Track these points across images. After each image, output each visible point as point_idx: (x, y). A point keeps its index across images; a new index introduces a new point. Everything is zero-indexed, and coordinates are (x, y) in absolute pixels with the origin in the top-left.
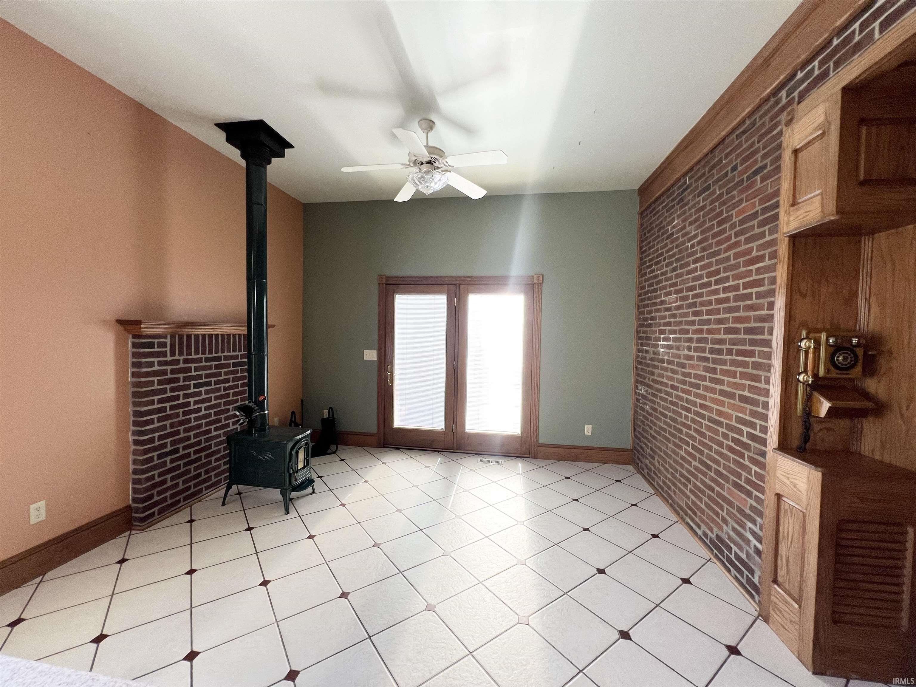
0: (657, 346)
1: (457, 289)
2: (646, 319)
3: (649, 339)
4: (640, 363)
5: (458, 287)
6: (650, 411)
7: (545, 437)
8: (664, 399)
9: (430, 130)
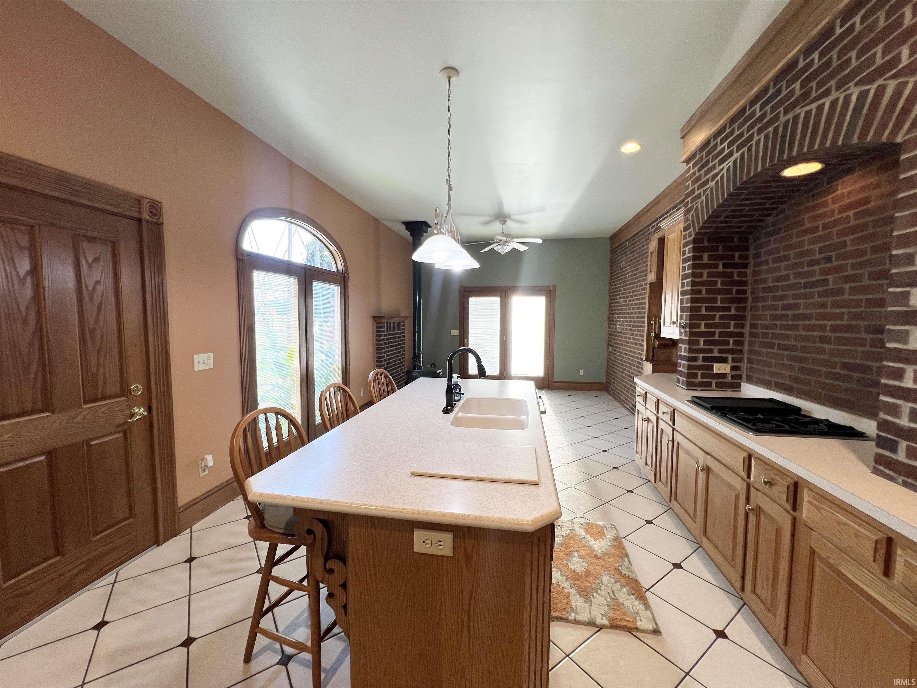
0: (616, 325)
1: (506, 293)
2: (612, 310)
3: (613, 321)
4: (610, 334)
6: (613, 359)
7: (557, 377)
8: (618, 351)
9: (505, 224)
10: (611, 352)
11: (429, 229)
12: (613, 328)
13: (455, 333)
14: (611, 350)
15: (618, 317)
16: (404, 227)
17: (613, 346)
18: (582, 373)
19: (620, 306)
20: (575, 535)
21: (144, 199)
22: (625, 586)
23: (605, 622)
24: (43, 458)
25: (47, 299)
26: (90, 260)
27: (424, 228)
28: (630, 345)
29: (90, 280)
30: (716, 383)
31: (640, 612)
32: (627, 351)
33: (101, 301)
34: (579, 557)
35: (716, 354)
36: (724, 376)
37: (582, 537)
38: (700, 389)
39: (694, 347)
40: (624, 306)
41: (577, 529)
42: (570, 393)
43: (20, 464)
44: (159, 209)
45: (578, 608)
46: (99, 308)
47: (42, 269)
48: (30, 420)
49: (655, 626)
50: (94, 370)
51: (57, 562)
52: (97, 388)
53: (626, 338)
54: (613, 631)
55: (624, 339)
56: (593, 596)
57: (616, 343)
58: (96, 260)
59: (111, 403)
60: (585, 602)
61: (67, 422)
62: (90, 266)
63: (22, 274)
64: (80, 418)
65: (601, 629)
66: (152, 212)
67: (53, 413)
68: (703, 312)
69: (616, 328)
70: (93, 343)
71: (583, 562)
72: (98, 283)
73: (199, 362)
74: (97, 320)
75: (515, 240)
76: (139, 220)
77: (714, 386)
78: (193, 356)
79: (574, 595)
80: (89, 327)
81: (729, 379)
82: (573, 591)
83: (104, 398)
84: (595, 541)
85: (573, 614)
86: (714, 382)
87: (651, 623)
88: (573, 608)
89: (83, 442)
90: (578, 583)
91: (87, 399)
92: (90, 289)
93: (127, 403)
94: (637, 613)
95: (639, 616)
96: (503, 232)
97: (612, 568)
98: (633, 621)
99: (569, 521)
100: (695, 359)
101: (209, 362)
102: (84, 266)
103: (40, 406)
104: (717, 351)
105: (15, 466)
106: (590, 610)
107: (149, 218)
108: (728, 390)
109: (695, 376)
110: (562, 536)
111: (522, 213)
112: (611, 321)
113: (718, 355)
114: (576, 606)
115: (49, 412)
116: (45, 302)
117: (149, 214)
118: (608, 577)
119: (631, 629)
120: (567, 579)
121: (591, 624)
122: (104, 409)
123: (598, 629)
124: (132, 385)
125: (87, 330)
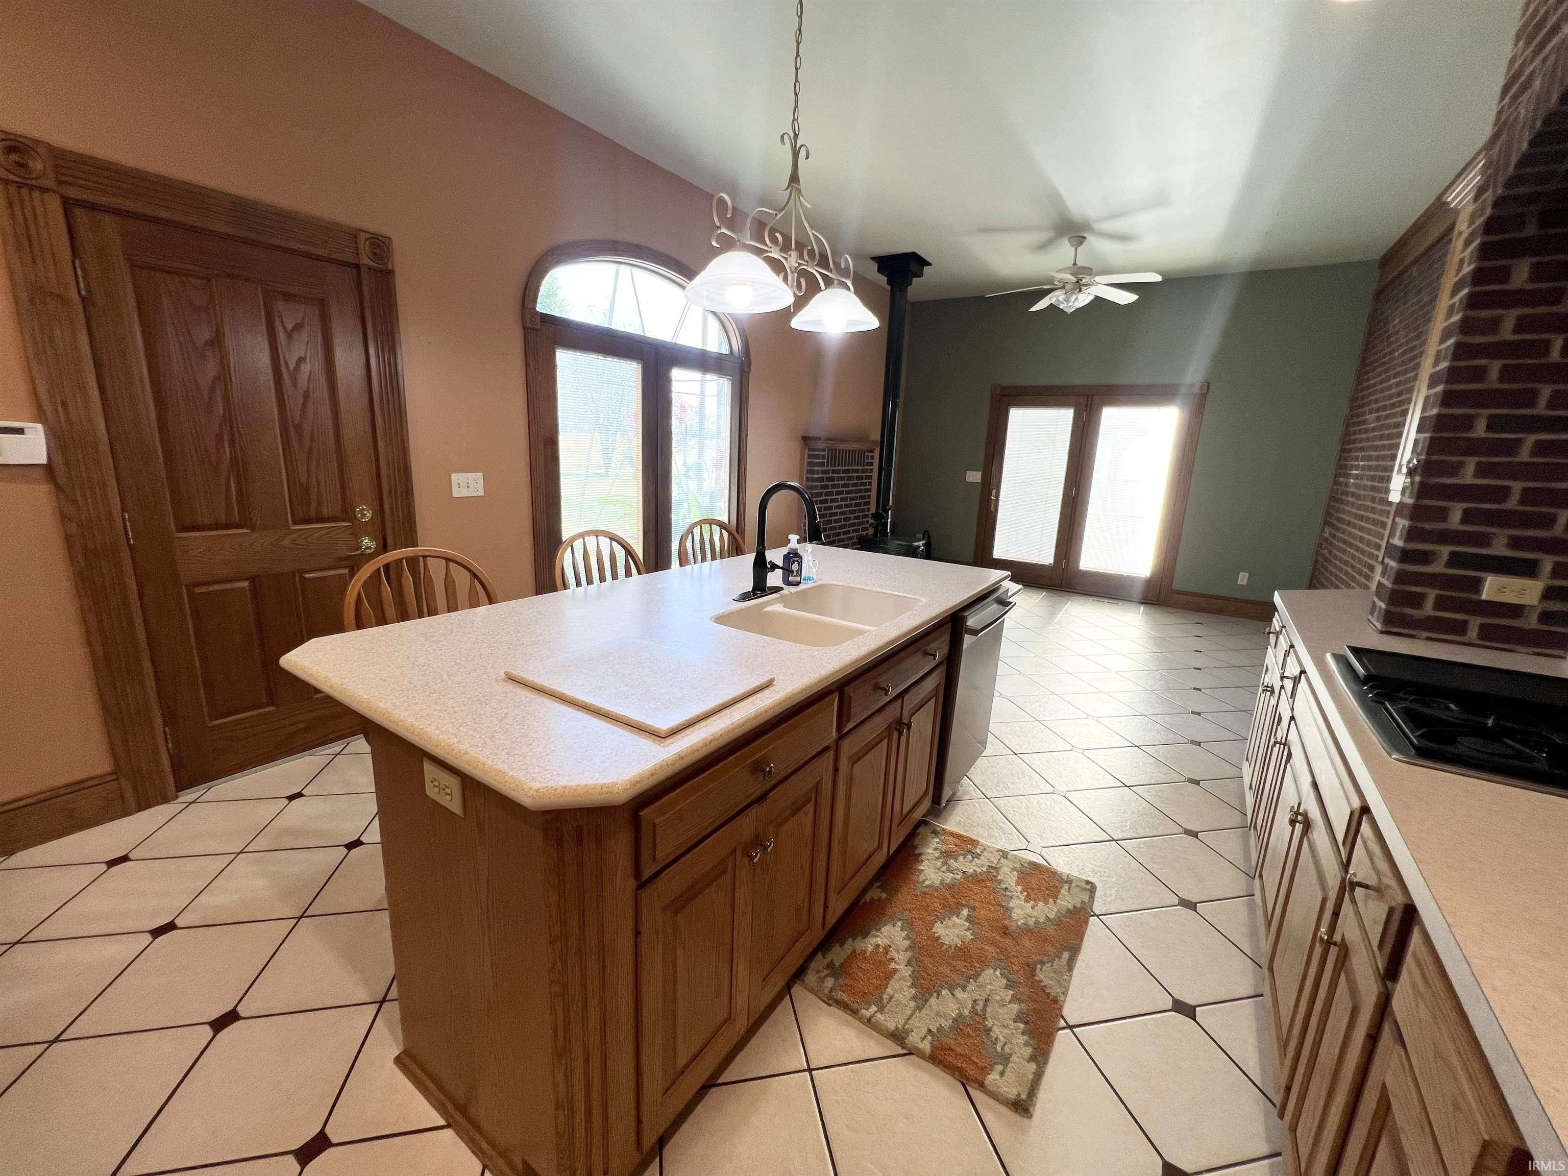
0: (1349, 476)
1: (1089, 402)
2: (1349, 442)
3: (1346, 466)
4: (1333, 498)
5: (1090, 400)
6: (1328, 555)
7: (1178, 584)
8: (1339, 540)
9: (1081, 243)
10: (1327, 540)
11: (926, 268)
12: (1341, 483)
13: (975, 477)
14: (1326, 535)
15: (1357, 459)
16: (875, 266)
17: (1333, 526)
18: (1243, 578)
19: (1366, 431)
20: (994, 879)
21: (362, 234)
22: (1020, 1001)
23: (926, 1046)
24: (245, 584)
25: (233, 379)
26: (289, 327)
27: (913, 266)
28: (1362, 524)
29: (291, 355)
30: (1482, 626)
31: (1014, 1058)
32: (1355, 537)
33: (308, 387)
34: (969, 919)
35: (1499, 548)
36: (1515, 610)
37: (1003, 886)
38: (1425, 634)
39: (1429, 526)
40: (1373, 430)
41: (1005, 870)
42: (1200, 617)
43: (217, 587)
44: (386, 249)
45: (893, 1003)
46: (306, 395)
47: (224, 338)
48: (225, 535)
49: (1024, 1096)
50: (304, 480)
51: (269, 713)
52: (308, 504)
53: (1359, 507)
54: (931, 1067)
55: (1354, 511)
56: (938, 995)
57: (1340, 520)
58: (298, 327)
59: (328, 528)
60: (914, 998)
61: (271, 544)
62: (289, 335)
63: (200, 345)
64: (286, 542)
65: (910, 1054)
66: (375, 254)
67: (253, 529)
68: (1480, 430)
69: (1347, 485)
70: (301, 444)
71: (968, 929)
72: (301, 360)
73: (459, 484)
74: (303, 410)
75: (1098, 279)
76: (357, 267)
77: (1473, 633)
78: (450, 476)
79: (902, 978)
80: (293, 422)
81: (1532, 622)
82: (905, 972)
83: (320, 520)
84: (1026, 901)
85: (874, 1008)
86: (1475, 624)
87: (1019, 1088)
88: (882, 999)
89: (294, 573)
90: (927, 961)
91: (296, 518)
92: (292, 368)
93: (351, 531)
94: (1006, 1059)
95: (1005, 1066)
96: (1075, 264)
97: (1022, 959)
98: (983, 1068)
99: (999, 850)
100: (1425, 558)
101: (476, 485)
102: (282, 336)
103: (236, 518)
104: (1505, 541)
105: (211, 588)
106: (912, 1015)
107: (371, 263)
108: (1519, 648)
109: (1417, 600)
110: (964, 872)
111: (1112, 217)
112: (1342, 467)
113: (1508, 553)
114: (891, 997)
115: (248, 529)
116: (231, 385)
117: (369, 254)
118: (998, 973)
119: (968, 1079)
120: (910, 948)
121: (898, 1036)
122: (319, 534)
123: (904, 1051)
124: (357, 506)
125: (291, 428)
